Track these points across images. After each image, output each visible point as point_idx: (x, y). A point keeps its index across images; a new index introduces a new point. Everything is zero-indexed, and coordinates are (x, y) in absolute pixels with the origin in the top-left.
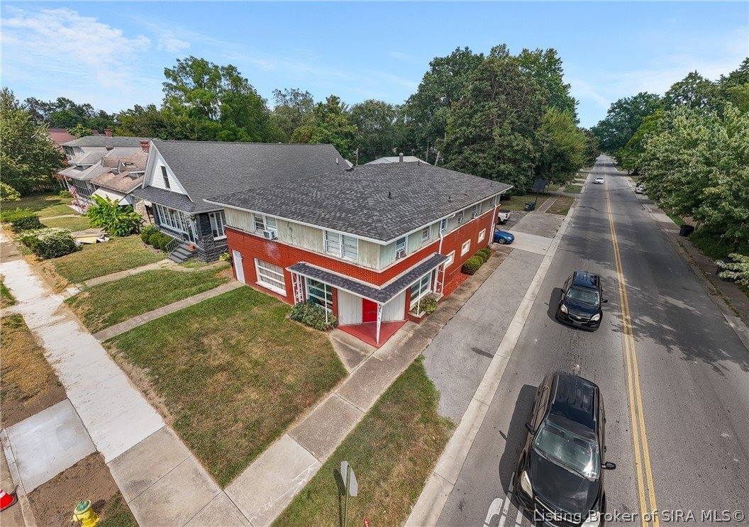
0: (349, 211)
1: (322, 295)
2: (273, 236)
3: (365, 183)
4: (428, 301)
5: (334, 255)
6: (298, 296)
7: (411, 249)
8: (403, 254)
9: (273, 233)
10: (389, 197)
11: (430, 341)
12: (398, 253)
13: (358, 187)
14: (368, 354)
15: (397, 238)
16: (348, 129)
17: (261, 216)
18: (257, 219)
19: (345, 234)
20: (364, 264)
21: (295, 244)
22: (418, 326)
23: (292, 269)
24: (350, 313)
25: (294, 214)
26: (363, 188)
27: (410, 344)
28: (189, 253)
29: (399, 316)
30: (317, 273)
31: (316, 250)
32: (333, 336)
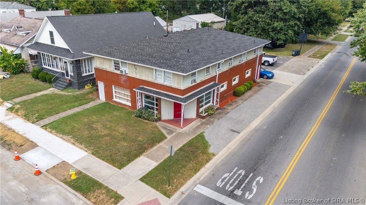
0: (167, 59)
1: (153, 104)
2: (125, 72)
3: (175, 44)
4: (210, 108)
5: (160, 82)
6: (139, 105)
7: (200, 79)
8: (195, 81)
9: (125, 71)
10: (188, 51)
11: (208, 126)
12: (192, 81)
13: (171, 47)
14: (177, 131)
15: (191, 73)
17: (118, 61)
18: (115, 63)
19: (166, 70)
20: (175, 85)
21: (138, 77)
22: (203, 120)
23: (137, 89)
24: (167, 113)
25: (138, 61)
26: (174, 47)
27: (198, 127)
28: (67, 84)
29: (193, 115)
30: (151, 91)
31: (150, 79)
32: (158, 124)
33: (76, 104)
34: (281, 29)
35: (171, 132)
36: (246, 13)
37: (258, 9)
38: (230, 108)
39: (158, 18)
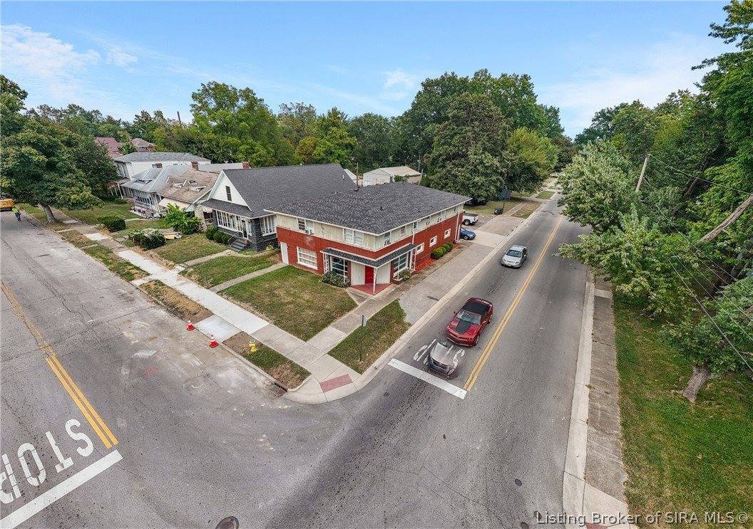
0: (358, 218)
1: (342, 268)
2: (311, 232)
3: (366, 201)
4: (405, 273)
5: (349, 243)
6: (326, 269)
7: (394, 239)
8: (388, 242)
9: (311, 230)
10: (381, 208)
11: (404, 292)
12: (385, 242)
13: (362, 203)
14: (369, 298)
15: (384, 233)
16: (348, 140)
17: (303, 220)
18: (299, 222)
19: (357, 230)
20: (367, 247)
21: (325, 237)
22: (398, 286)
23: (324, 251)
24: (357, 277)
25: (326, 219)
26: (365, 204)
27: (392, 294)
28: (244, 245)
29: (386, 280)
30: (339, 253)
31: (338, 240)
32: (347, 290)
33: (255, 267)
34: (482, 185)
35: (362, 299)
36: (444, 167)
37: (457, 162)
38: (427, 272)
39: (346, 170)
